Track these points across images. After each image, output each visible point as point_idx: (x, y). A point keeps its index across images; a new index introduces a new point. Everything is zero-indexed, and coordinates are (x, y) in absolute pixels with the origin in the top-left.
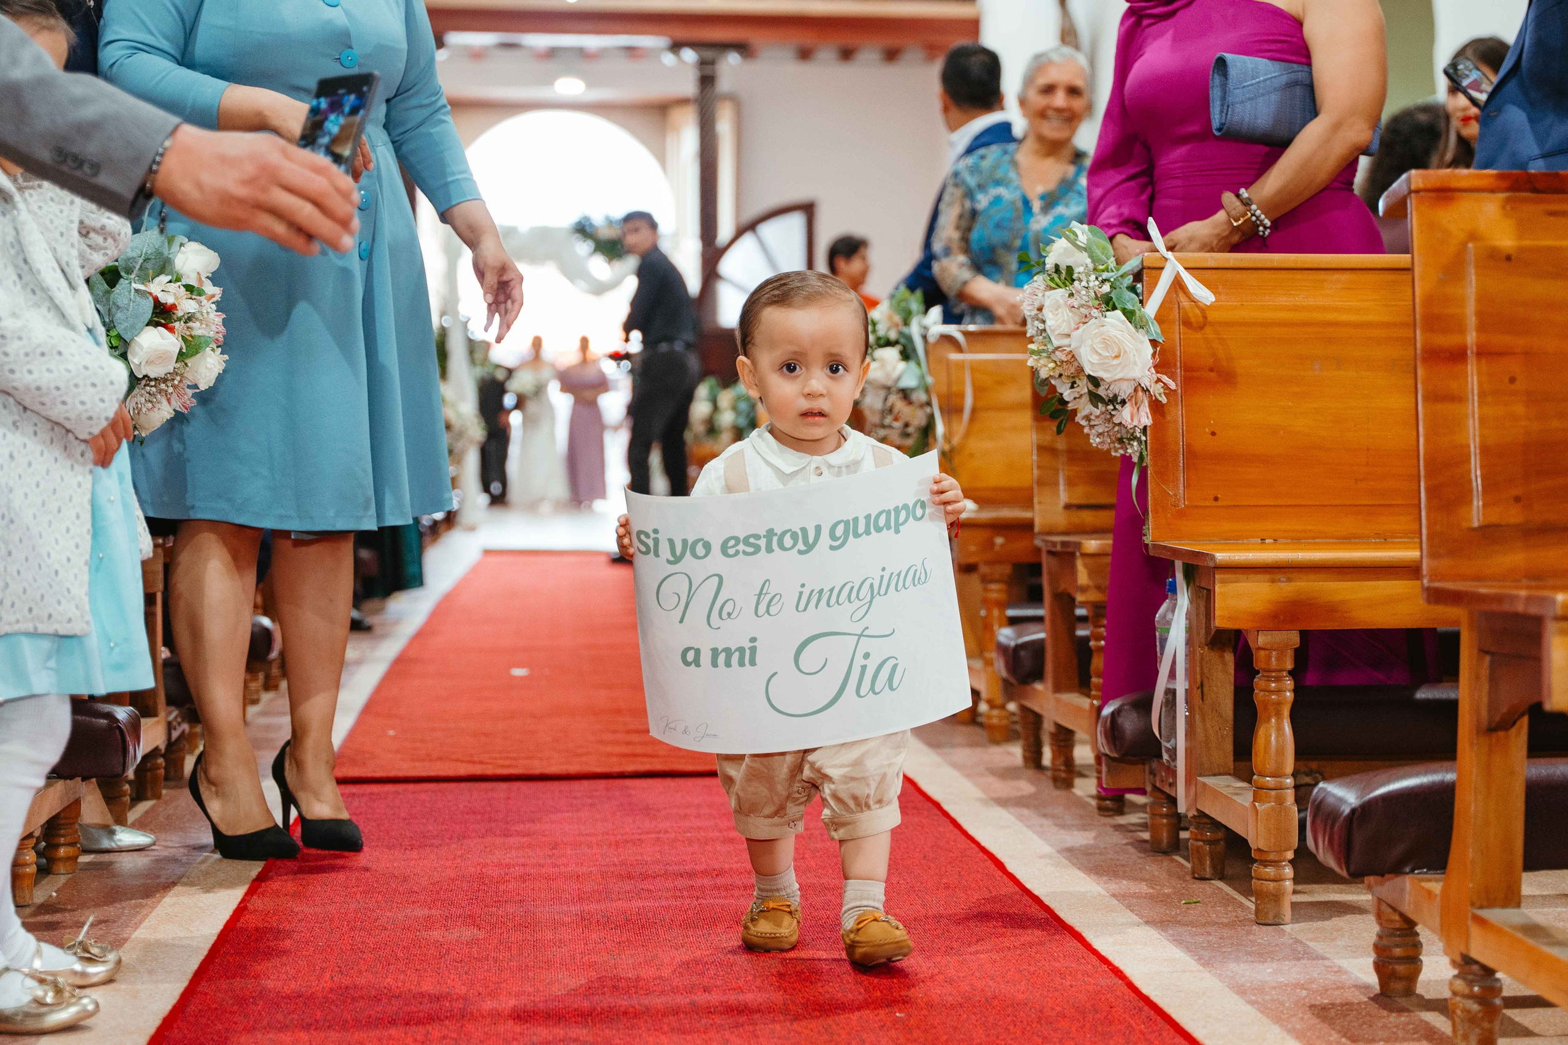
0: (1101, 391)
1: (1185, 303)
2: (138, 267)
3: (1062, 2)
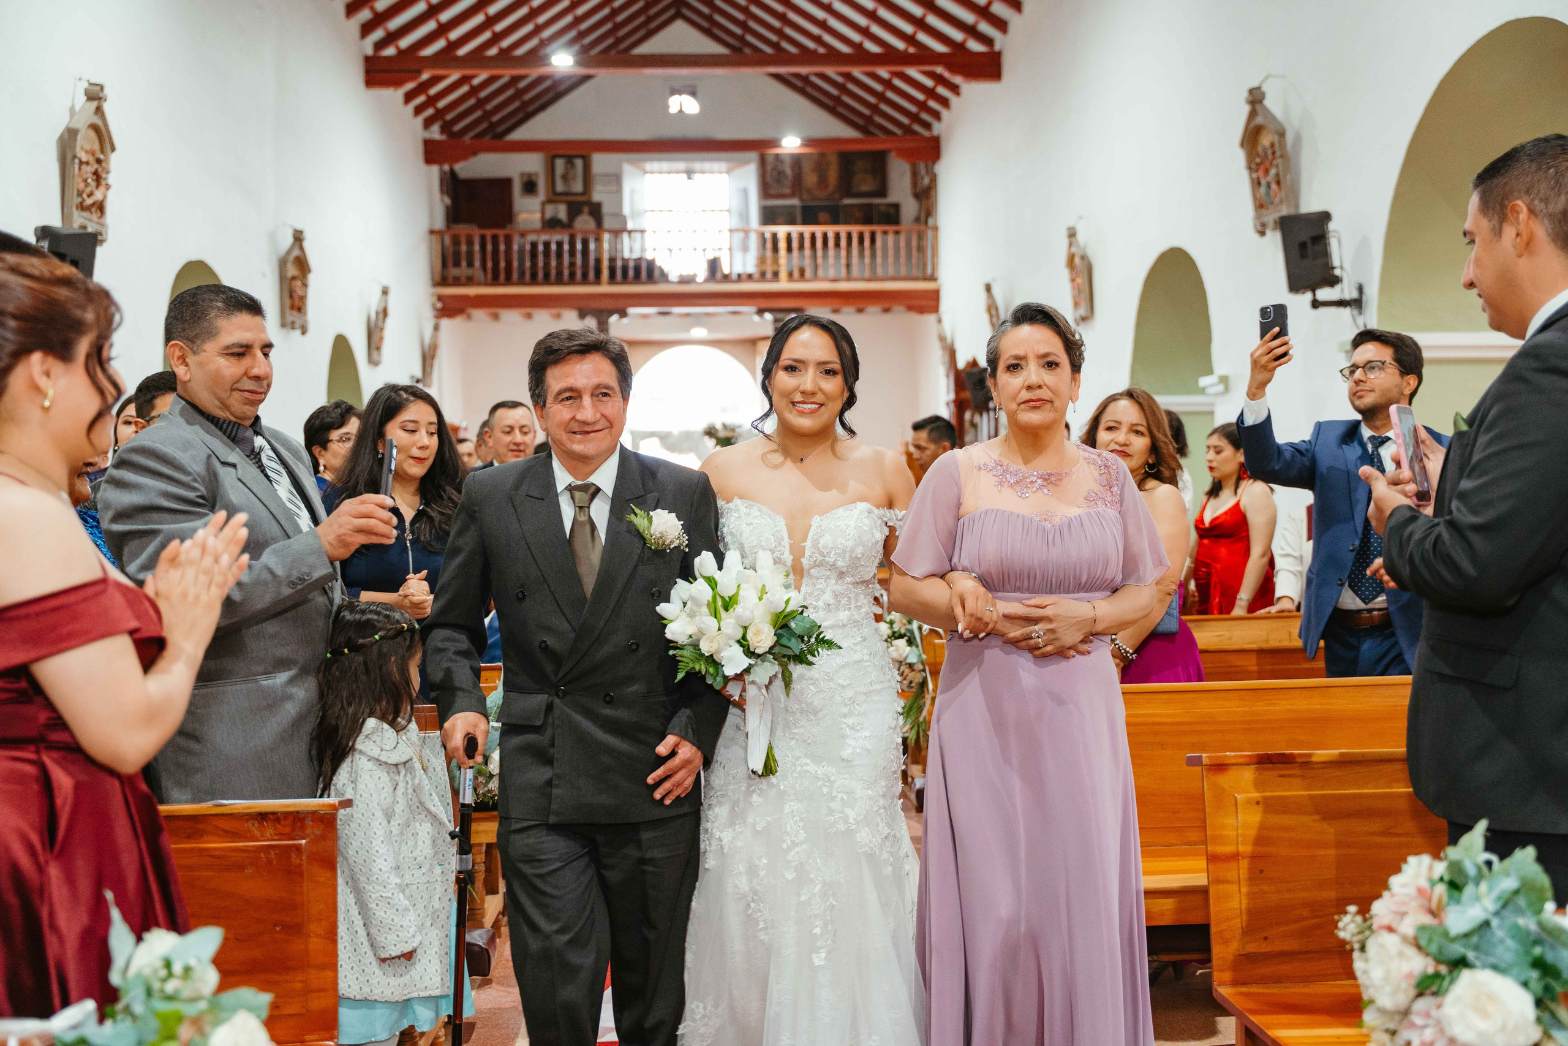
3: (988, 288)
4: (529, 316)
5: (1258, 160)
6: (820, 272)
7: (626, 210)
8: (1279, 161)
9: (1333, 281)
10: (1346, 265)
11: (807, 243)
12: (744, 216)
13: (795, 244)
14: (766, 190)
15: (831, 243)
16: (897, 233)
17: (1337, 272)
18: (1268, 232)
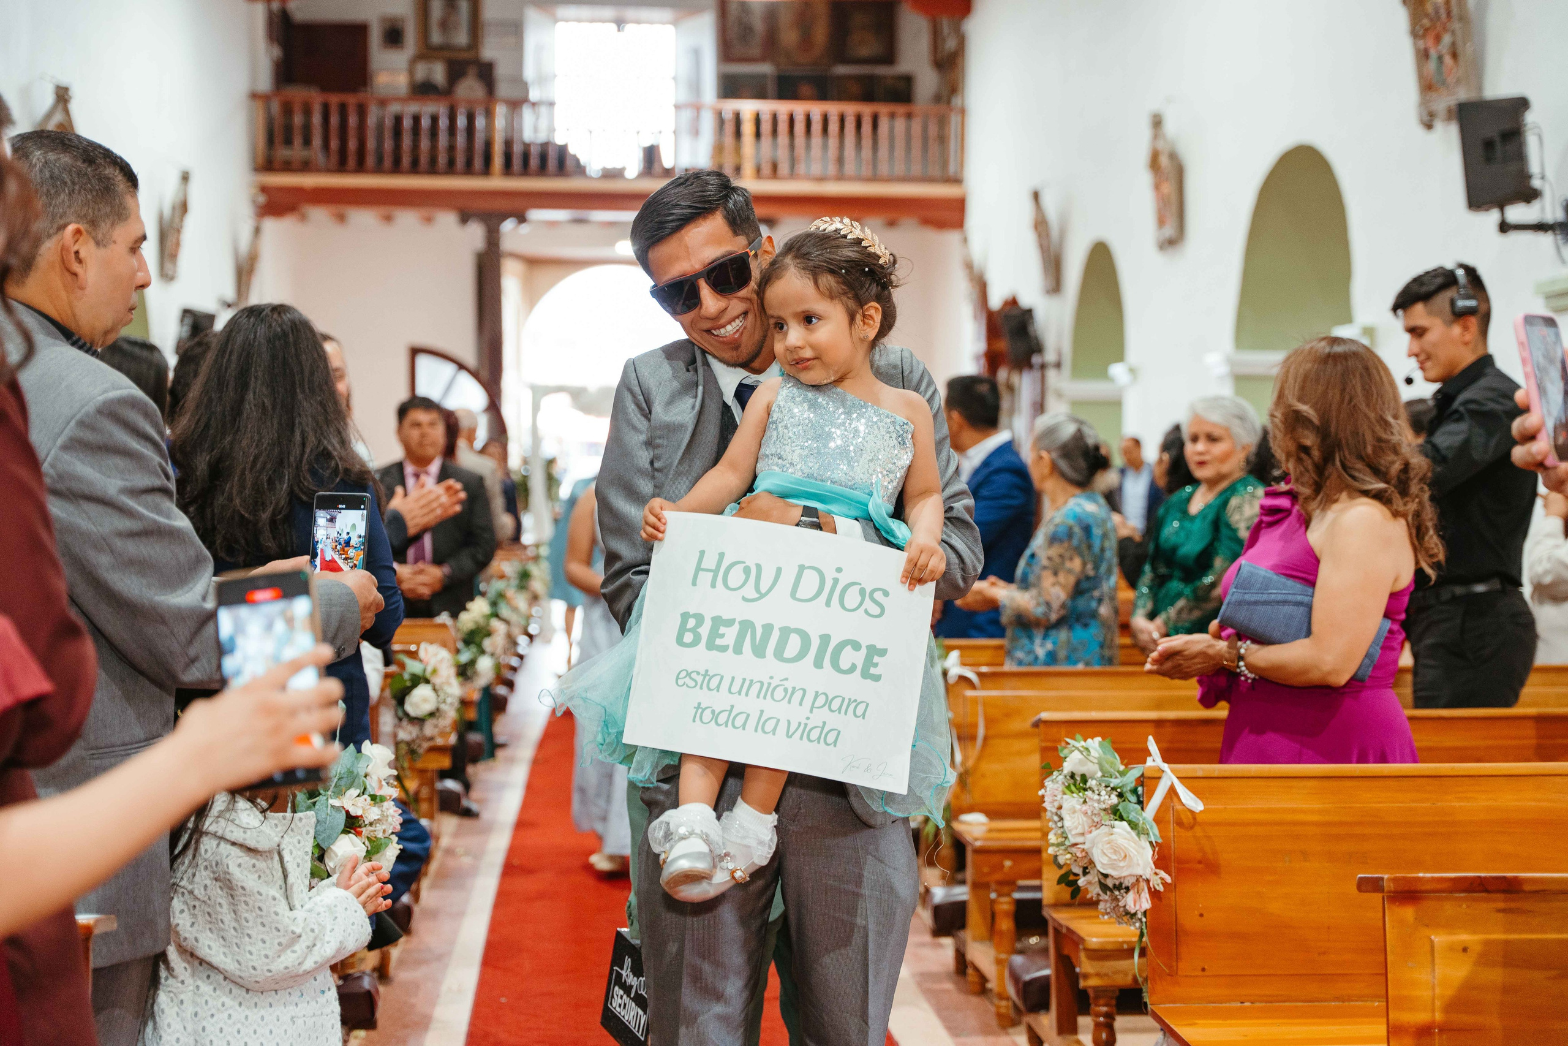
0: (1110, 883)
1: (1178, 807)
2: (333, 785)
3: (1036, 196)
4: (388, 219)
5: (1426, 22)
6: (801, 168)
7: (529, 73)
8: (1456, 25)
9: (1530, 195)
10: (1550, 174)
11: (783, 127)
12: (695, 86)
13: (766, 127)
14: (727, 50)
15: (817, 127)
16: (909, 116)
17: (1536, 183)
18: (1439, 126)
